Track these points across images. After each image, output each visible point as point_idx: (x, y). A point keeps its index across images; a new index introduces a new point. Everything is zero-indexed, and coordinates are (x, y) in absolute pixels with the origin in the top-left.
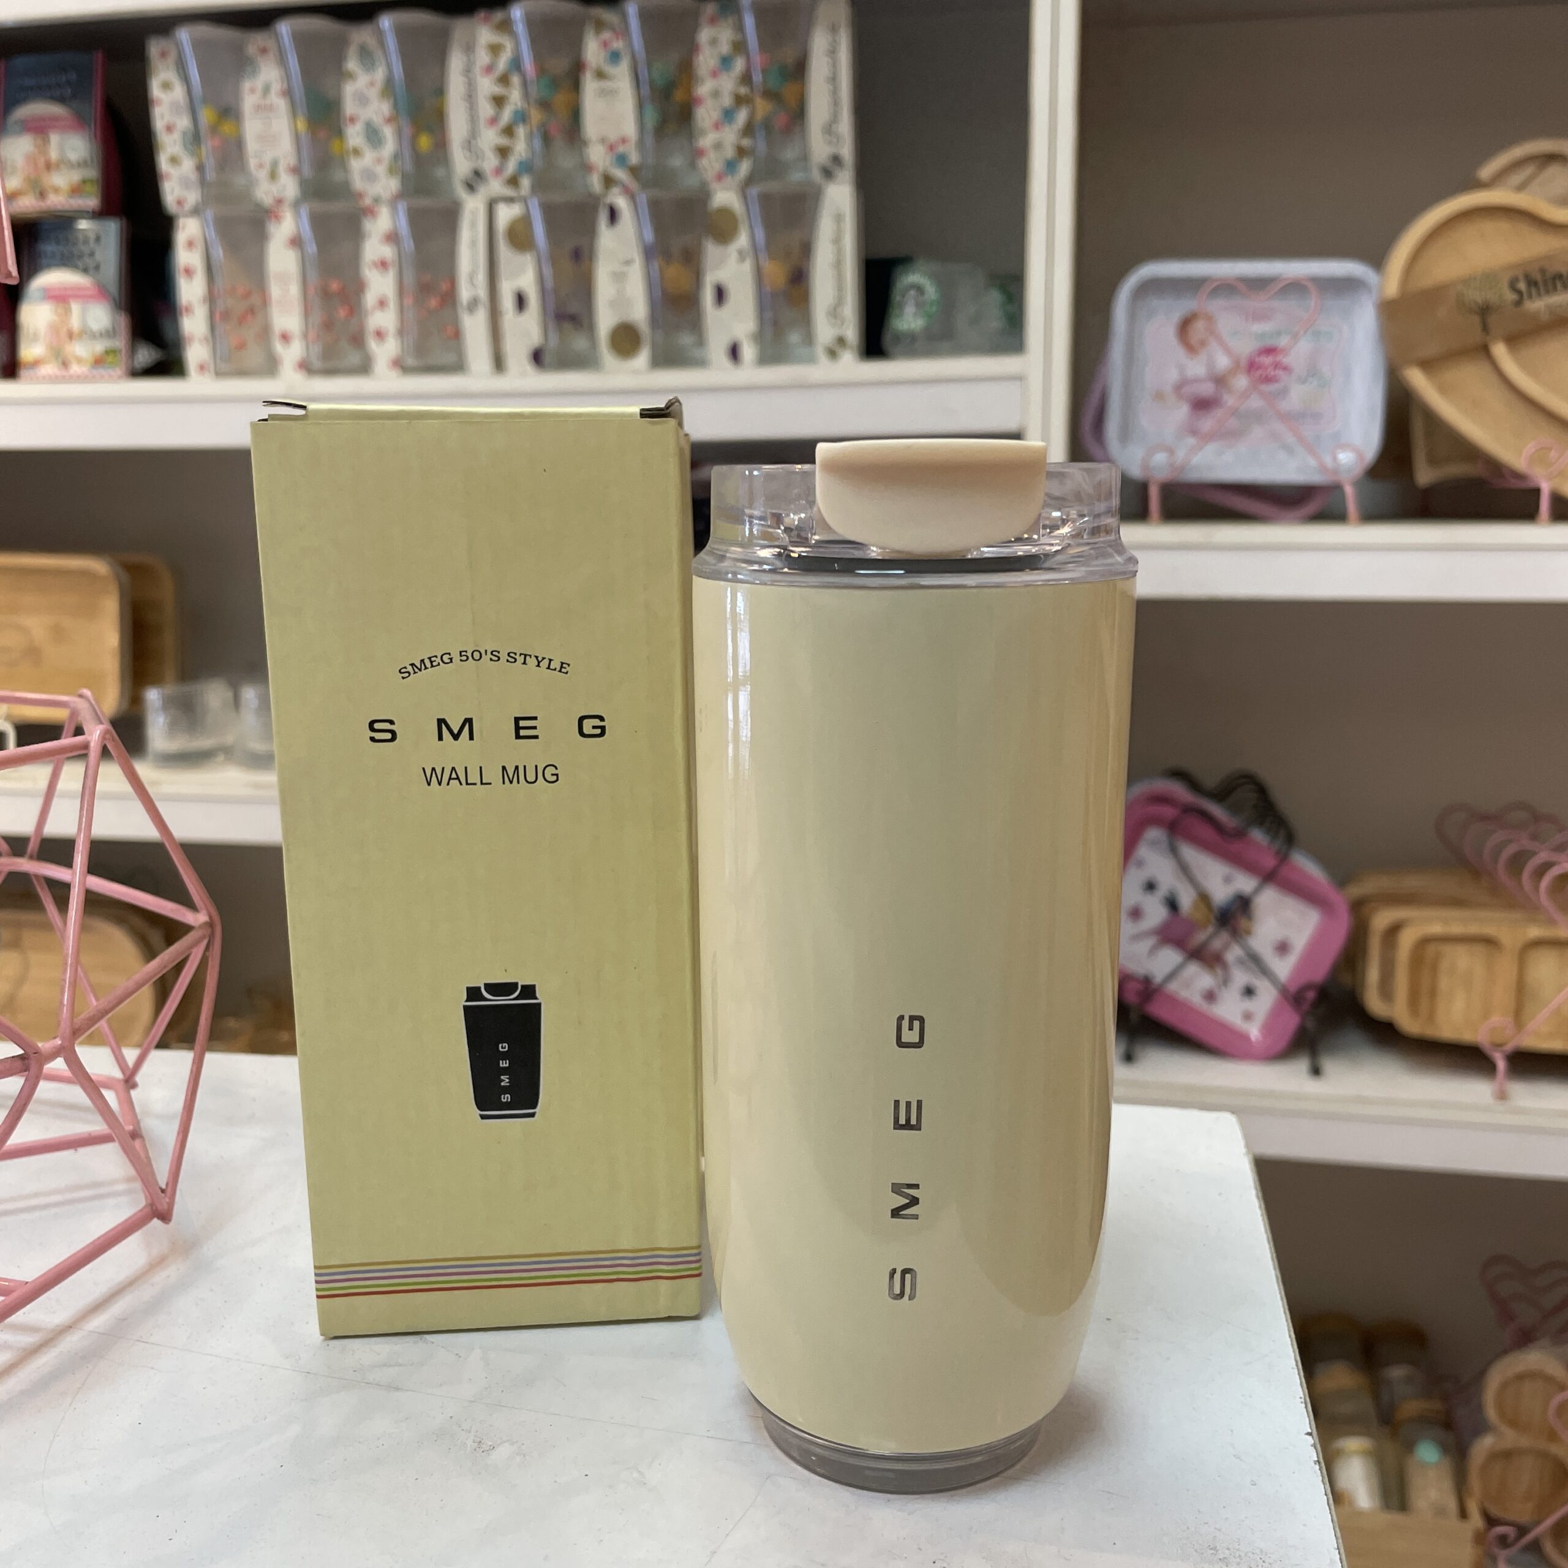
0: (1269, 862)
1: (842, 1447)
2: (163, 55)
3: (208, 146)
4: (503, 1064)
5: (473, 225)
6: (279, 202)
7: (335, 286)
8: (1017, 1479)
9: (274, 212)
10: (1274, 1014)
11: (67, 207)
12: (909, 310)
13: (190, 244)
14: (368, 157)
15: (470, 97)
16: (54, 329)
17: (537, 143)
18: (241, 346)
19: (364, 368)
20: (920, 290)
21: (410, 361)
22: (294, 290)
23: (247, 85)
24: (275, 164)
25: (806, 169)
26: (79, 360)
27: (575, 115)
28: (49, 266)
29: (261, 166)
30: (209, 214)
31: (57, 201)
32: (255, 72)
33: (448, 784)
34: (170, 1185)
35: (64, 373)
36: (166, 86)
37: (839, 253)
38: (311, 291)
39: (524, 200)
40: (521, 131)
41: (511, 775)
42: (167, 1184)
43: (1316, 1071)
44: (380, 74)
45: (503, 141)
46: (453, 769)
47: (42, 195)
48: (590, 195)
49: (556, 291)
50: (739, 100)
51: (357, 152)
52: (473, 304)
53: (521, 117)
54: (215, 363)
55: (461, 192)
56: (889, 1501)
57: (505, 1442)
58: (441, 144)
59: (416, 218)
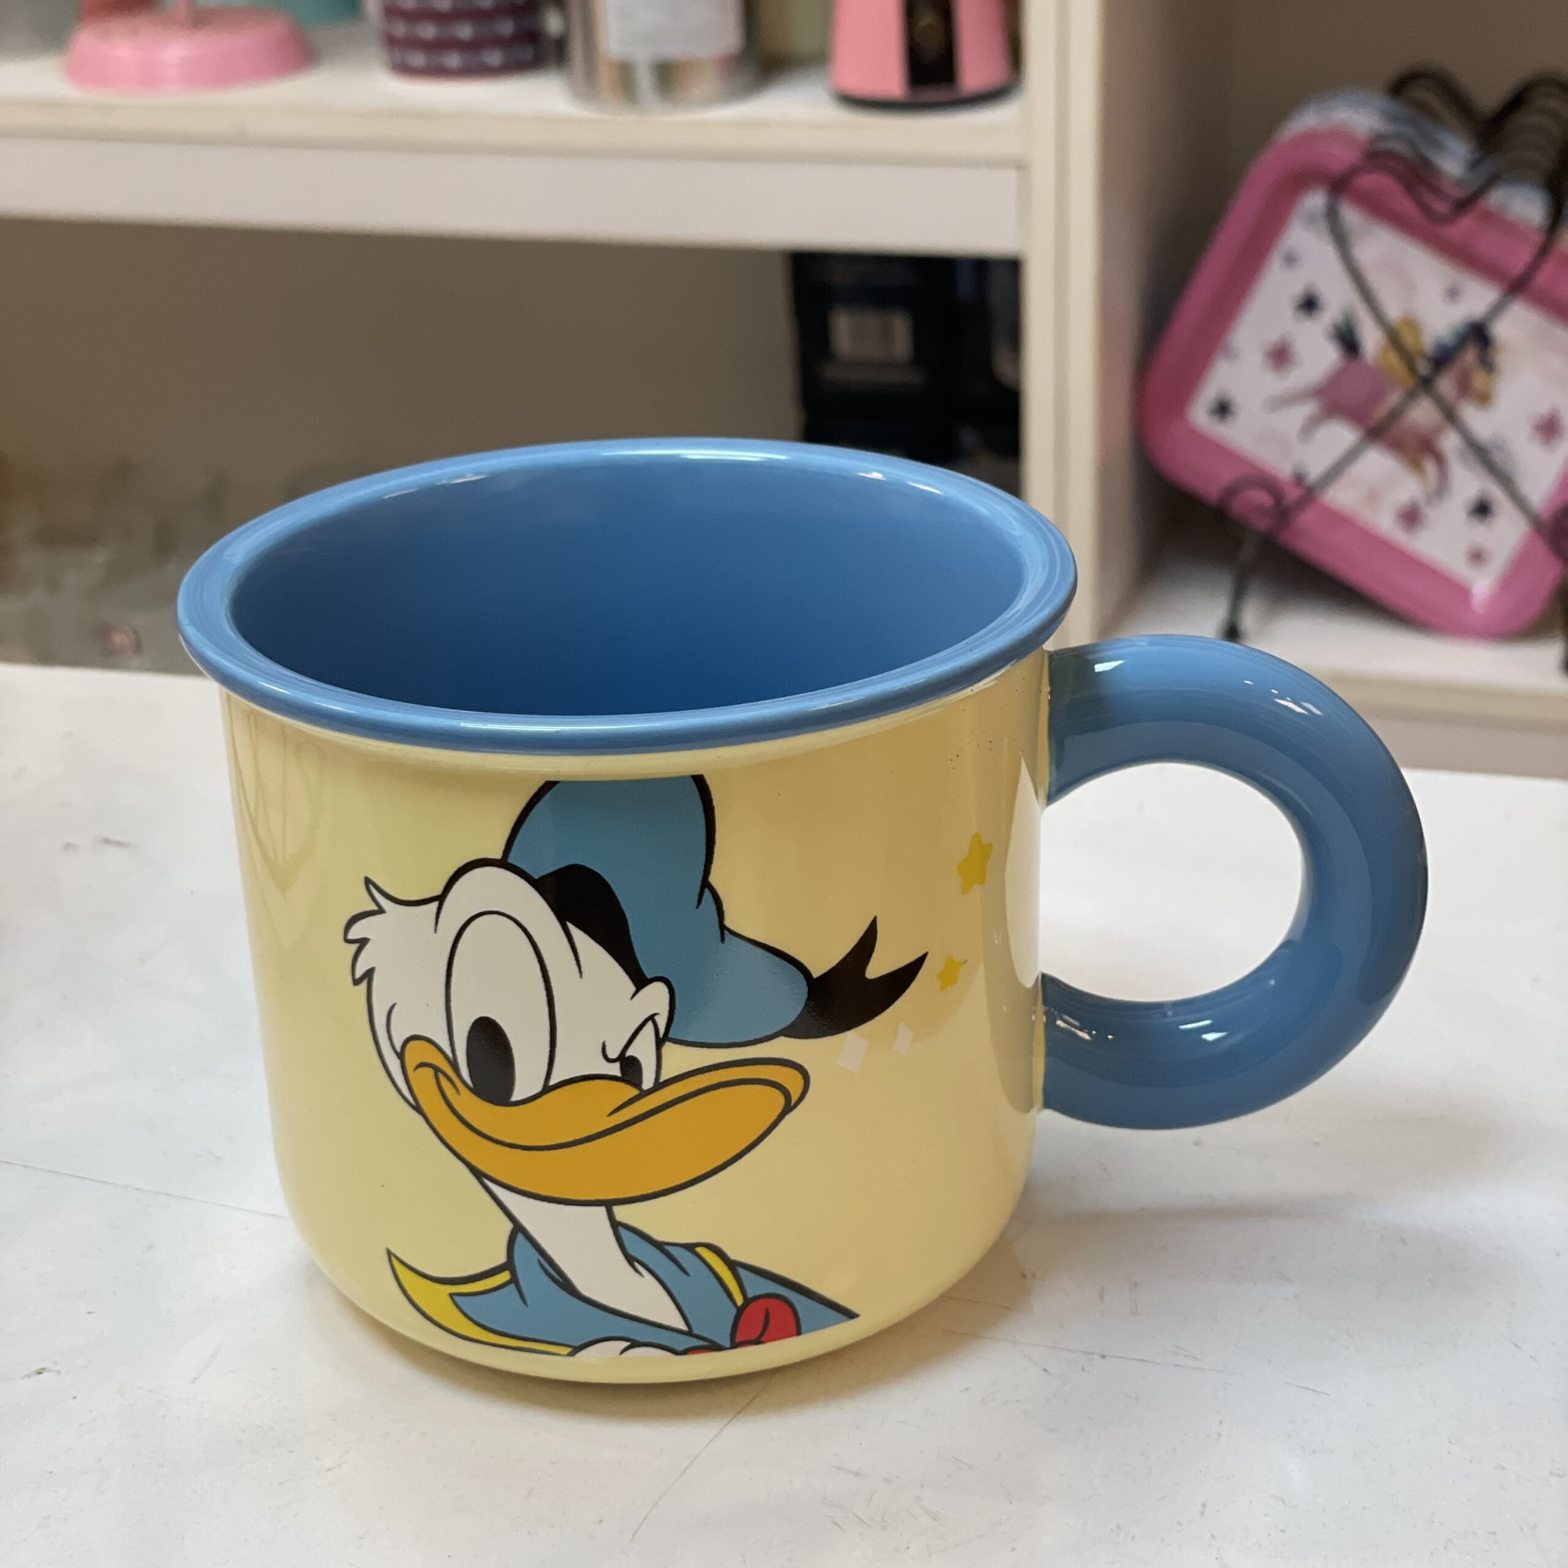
0: (1521, 258)
10: (1520, 556)
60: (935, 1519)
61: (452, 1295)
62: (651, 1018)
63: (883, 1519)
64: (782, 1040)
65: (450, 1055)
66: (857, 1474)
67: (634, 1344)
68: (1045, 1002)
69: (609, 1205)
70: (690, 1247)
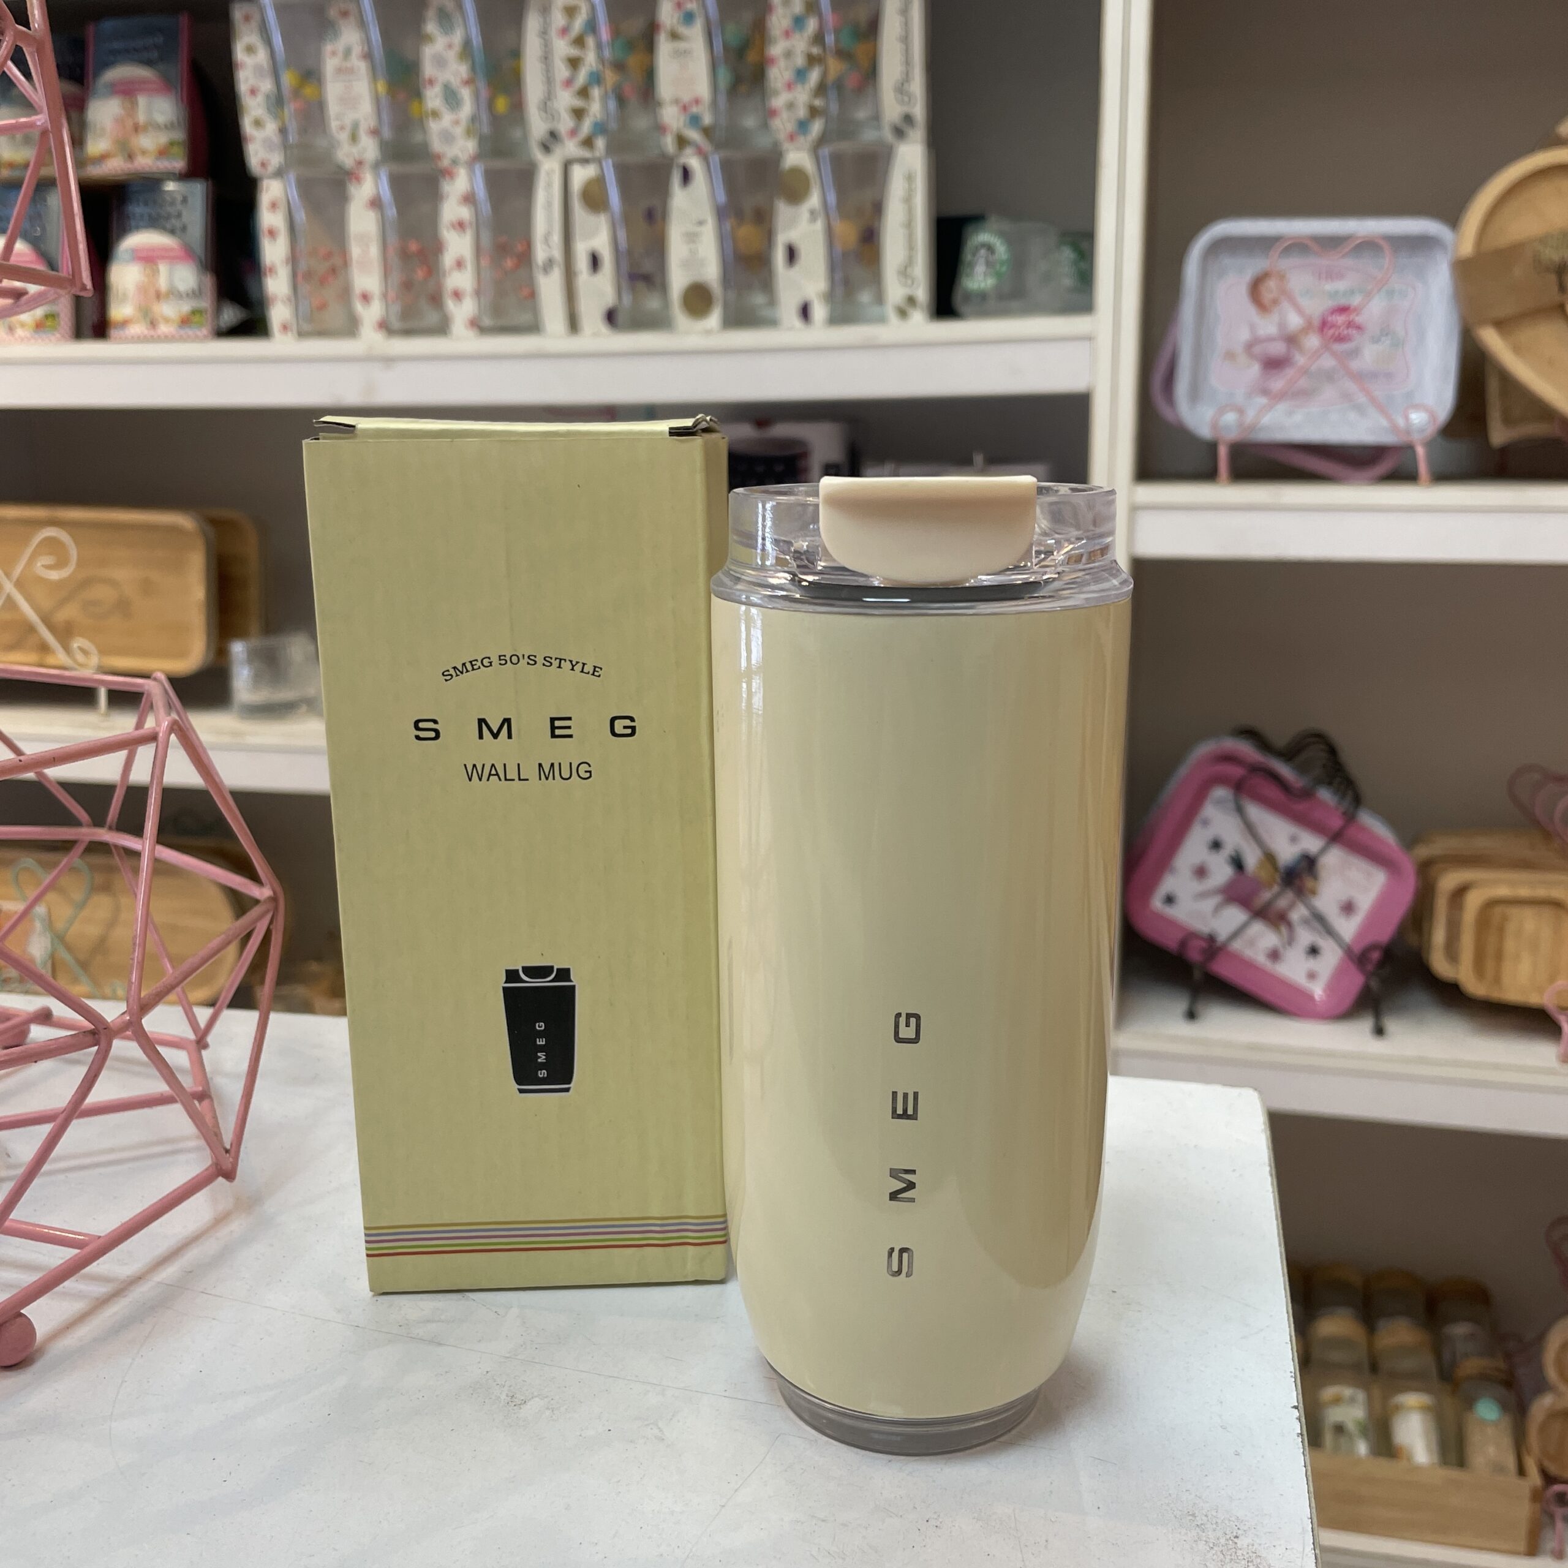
0: (1336, 822)
1: (848, 1411)
2: (247, 18)
3: (290, 109)
4: (539, 1041)
5: (549, 185)
6: (360, 163)
7: (413, 247)
8: (1011, 1444)
9: (355, 173)
10: (1338, 975)
11: (155, 170)
12: (980, 269)
13: (274, 206)
14: (447, 118)
15: (546, 58)
16: (142, 289)
17: (612, 105)
18: (323, 307)
19: (442, 328)
20: (990, 248)
21: (487, 322)
22: (374, 251)
23: (328, 48)
24: (355, 127)
25: (879, 127)
26: (167, 320)
27: (649, 76)
28: (138, 228)
29: (342, 128)
30: (292, 176)
31: (145, 163)
32: (336, 34)
33: (488, 780)
34: (234, 1145)
35: (152, 333)
36: (250, 50)
37: (910, 211)
38: (391, 252)
39: (599, 161)
40: (596, 92)
41: (546, 772)
42: (231, 1145)
43: (1379, 1031)
44: (458, 37)
45: (578, 103)
46: (493, 765)
47: (130, 157)
48: (664, 155)
49: (630, 252)
50: (812, 60)
51: (435, 114)
52: (549, 264)
53: (596, 78)
54: (298, 324)
55: (538, 155)
56: (890, 1461)
57: (536, 1397)
58: (518, 106)
59: (493, 180)
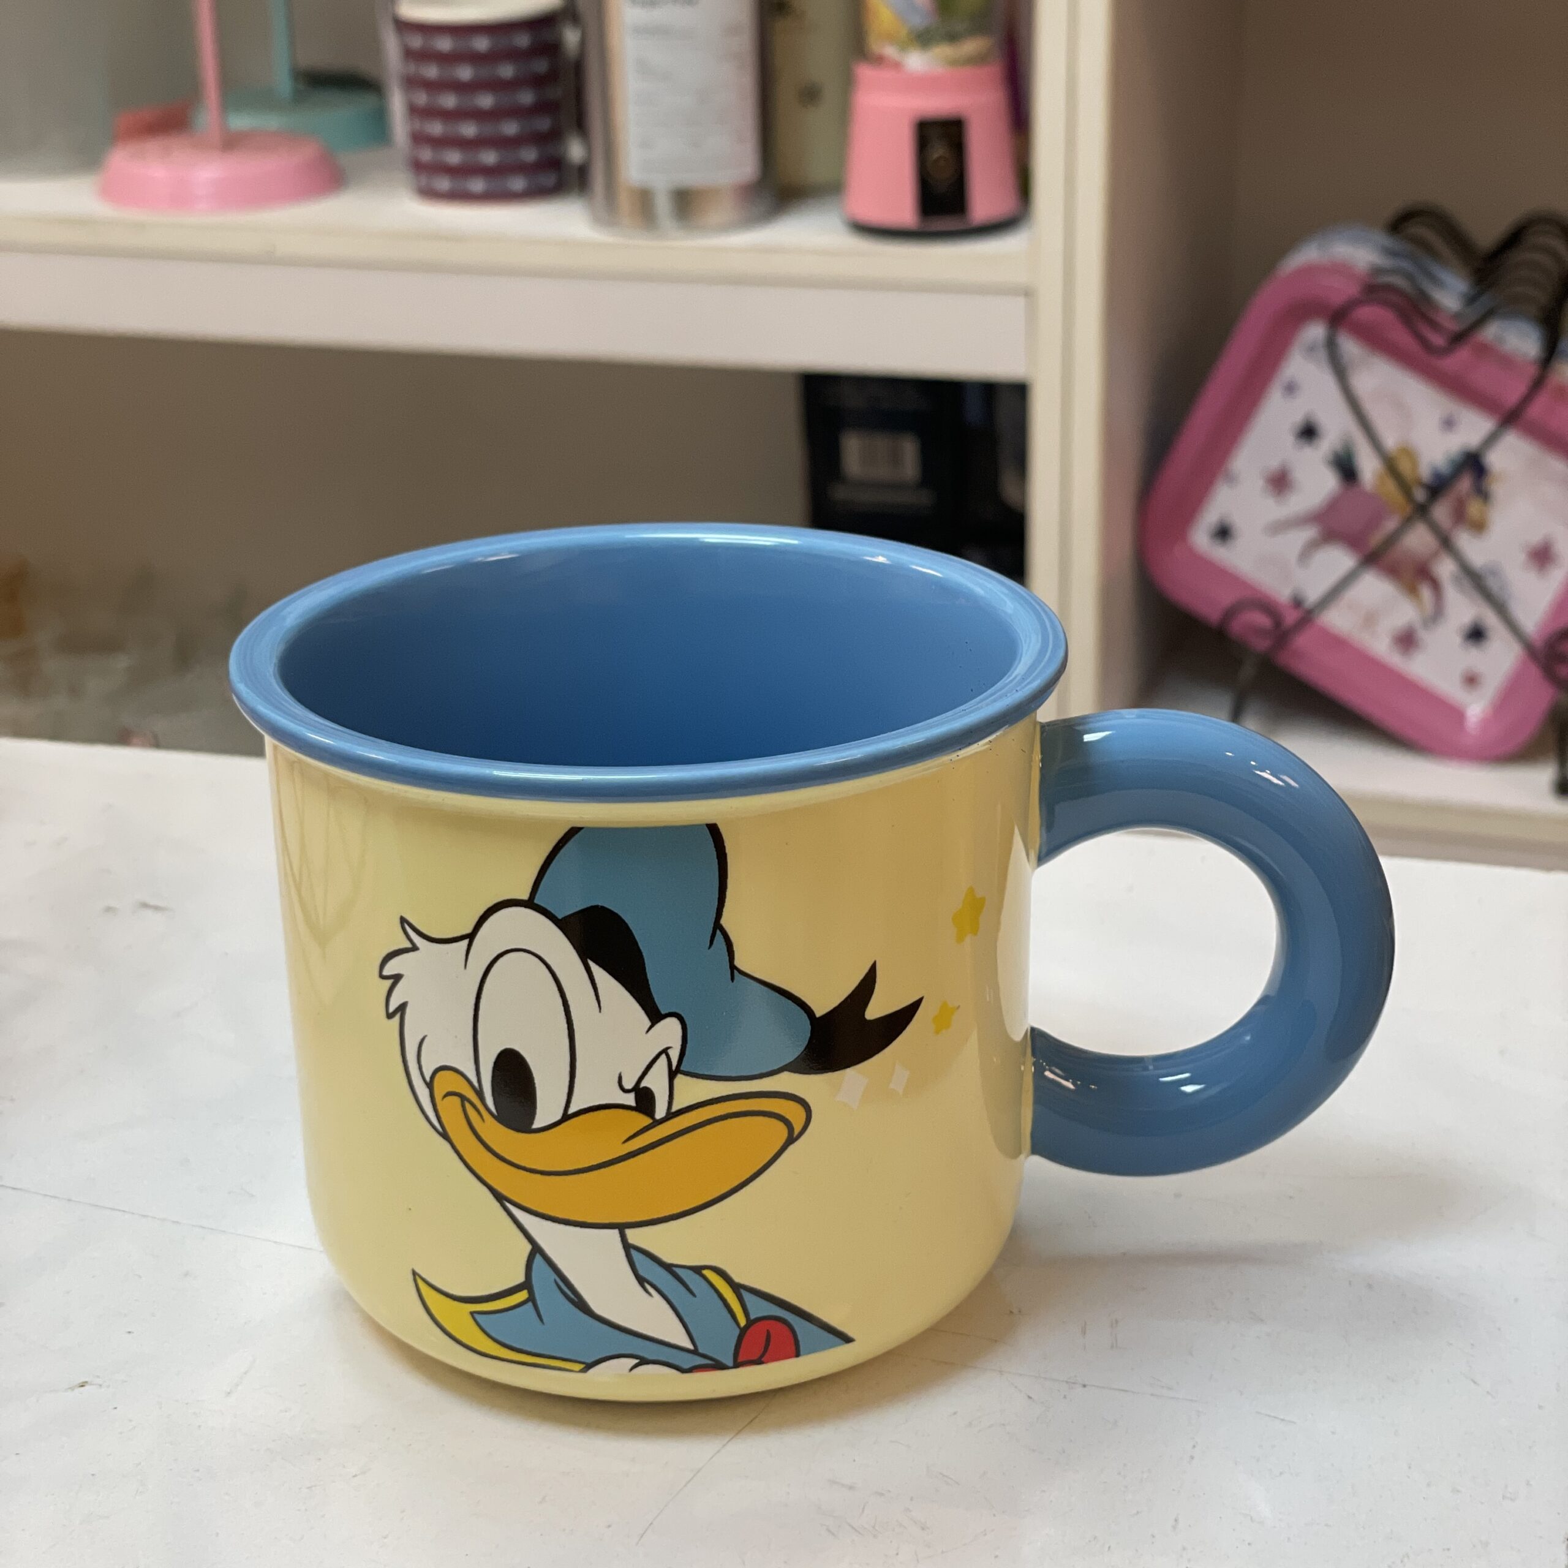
0: (1515, 389)
10: (1514, 681)
43: (1563, 788)
60: (923, 1529)
61: (472, 1313)
62: (665, 1051)
63: (874, 1527)
64: (786, 1075)
65: (476, 1084)
66: (851, 1488)
67: (643, 1361)
68: (1034, 1054)
69: (621, 1228)
70: (698, 1270)
